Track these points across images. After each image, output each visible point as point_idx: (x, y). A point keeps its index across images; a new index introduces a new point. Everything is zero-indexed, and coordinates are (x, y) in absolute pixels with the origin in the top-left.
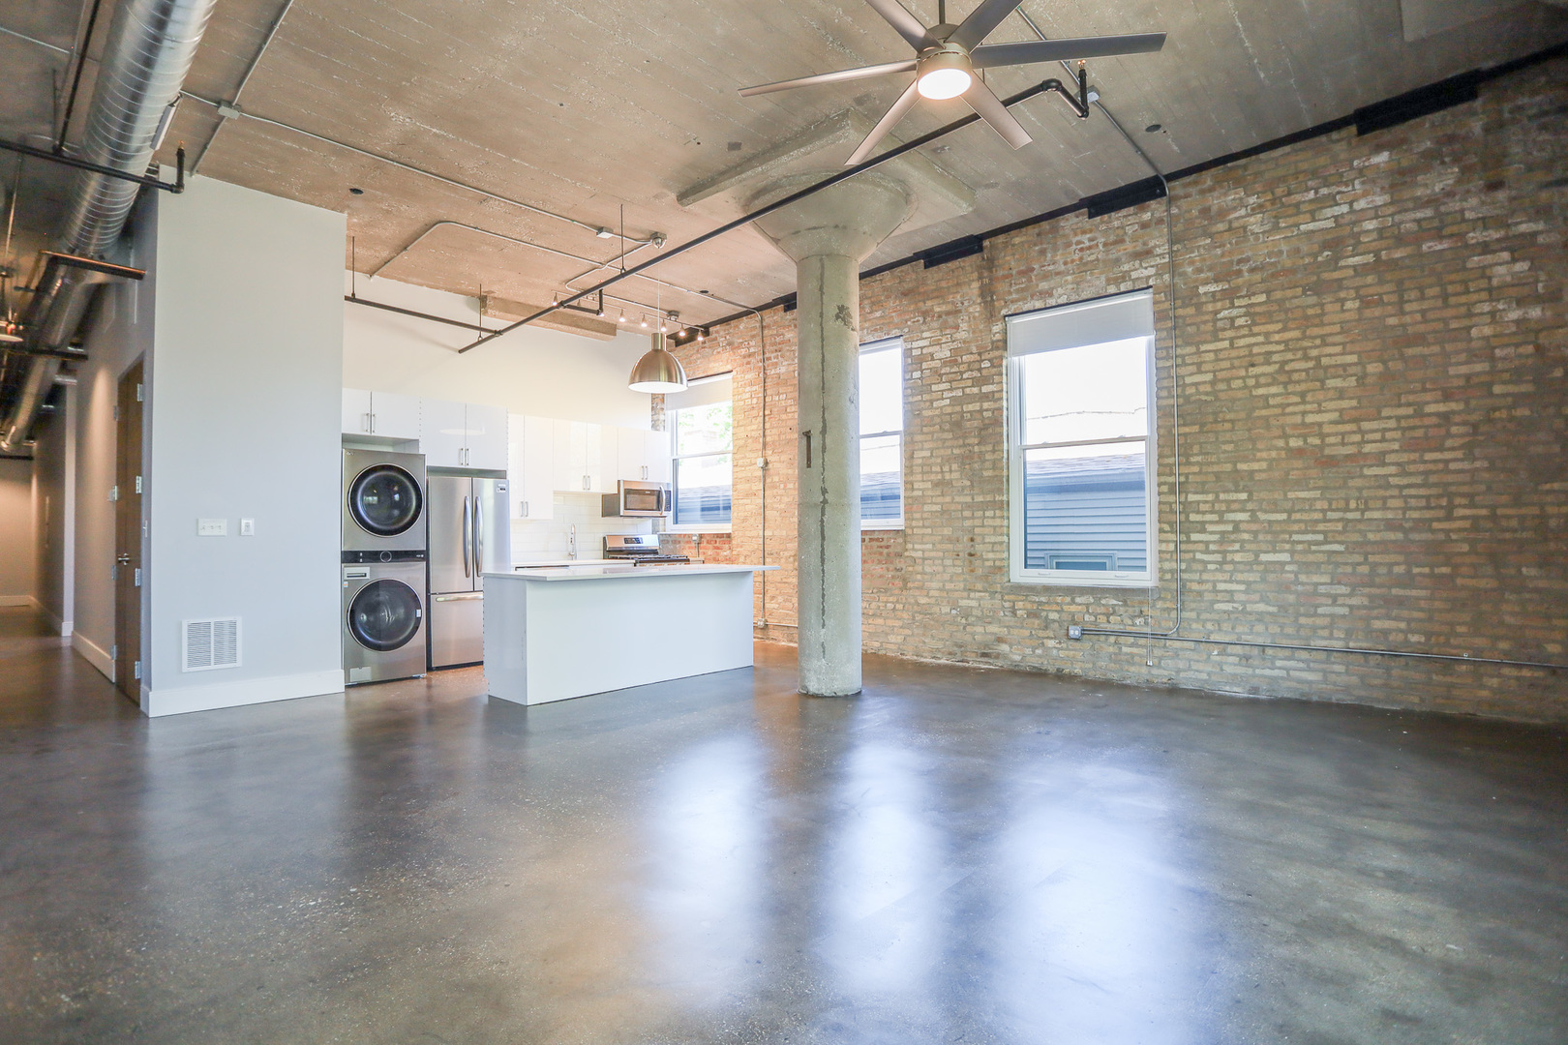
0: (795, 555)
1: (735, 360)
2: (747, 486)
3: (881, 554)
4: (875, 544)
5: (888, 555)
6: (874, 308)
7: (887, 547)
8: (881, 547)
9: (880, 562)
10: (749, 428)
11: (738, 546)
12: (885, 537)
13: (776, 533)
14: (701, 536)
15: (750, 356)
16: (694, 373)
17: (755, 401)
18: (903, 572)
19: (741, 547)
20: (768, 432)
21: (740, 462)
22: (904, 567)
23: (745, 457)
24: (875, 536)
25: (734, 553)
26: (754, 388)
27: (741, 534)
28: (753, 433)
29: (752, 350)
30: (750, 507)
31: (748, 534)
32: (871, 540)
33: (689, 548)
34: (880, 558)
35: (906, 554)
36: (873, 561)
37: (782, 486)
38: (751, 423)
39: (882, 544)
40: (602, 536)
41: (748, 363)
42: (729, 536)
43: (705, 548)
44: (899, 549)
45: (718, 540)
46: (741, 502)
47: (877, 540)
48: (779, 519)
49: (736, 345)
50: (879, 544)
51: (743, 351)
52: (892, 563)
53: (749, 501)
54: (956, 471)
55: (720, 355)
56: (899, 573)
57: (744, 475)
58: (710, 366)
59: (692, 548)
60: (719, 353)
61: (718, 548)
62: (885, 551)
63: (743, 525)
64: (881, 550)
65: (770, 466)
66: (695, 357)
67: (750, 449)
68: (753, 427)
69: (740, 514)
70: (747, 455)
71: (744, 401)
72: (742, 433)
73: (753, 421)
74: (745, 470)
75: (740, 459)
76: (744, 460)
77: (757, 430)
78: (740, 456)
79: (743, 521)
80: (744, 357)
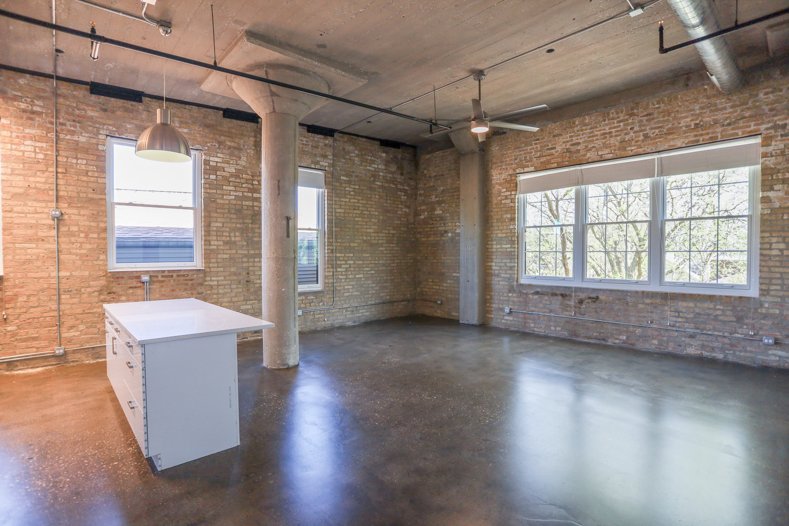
0: (100, 290)
1: (7, 109)
2: (30, 232)
3: (187, 284)
4: (182, 278)
5: (192, 285)
6: (182, 125)
7: (191, 280)
8: (186, 280)
9: (186, 290)
10: (31, 179)
11: (14, 286)
12: (190, 273)
13: (74, 273)
15: (33, 112)
17: (40, 156)
18: (204, 294)
19: (22, 287)
20: (61, 188)
21: (17, 209)
22: (204, 291)
23: (26, 205)
24: (182, 273)
26: (39, 144)
27: (19, 275)
28: (39, 185)
29: (38, 109)
30: (37, 251)
31: (31, 275)
32: (178, 276)
34: (185, 287)
35: (206, 283)
36: (180, 290)
37: (82, 235)
38: (35, 175)
39: (187, 278)
41: (31, 119)
44: (200, 281)
46: (17, 245)
47: (184, 276)
48: (79, 263)
49: (9, 95)
50: (184, 278)
51: (22, 106)
52: (195, 289)
53: (34, 246)
54: (238, 236)
56: (200, 295)
62: (190, 282)
63: (24, 267)
64: (186, 282)
65: (66, 217)
67: (33, 198)
68: (38, 179)
69: (17, 257)
70: (30, 203)
71: (23, 152)
72: (19, 181)
73: (38, 173)
74: (26, 217)
75: (16, 205)
76: (24, 208)
77: (45, 183)
78: (17, 202)
79: (24, 263)
80: (24, 111)
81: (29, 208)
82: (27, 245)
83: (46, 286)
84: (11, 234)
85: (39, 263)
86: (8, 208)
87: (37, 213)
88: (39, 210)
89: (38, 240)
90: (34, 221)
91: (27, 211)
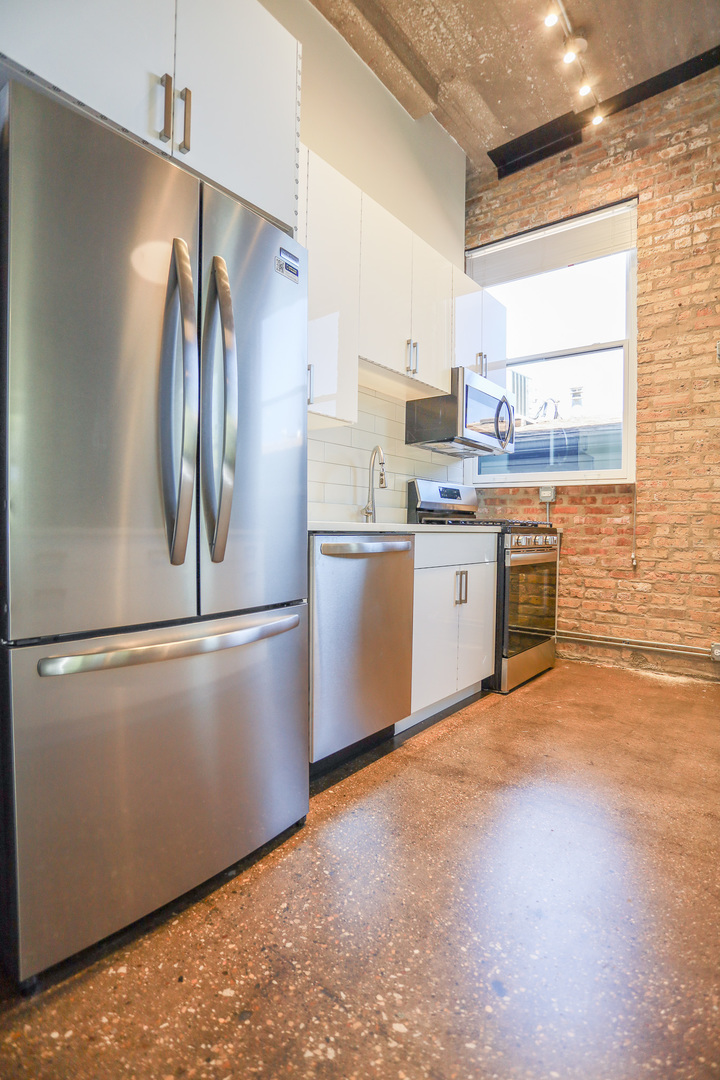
1: (648, 173)
2: (680, 397)
10: (685, 290)
11: (651, 506)
14: (558, 491)
15: (690, 156)
16: (541, 215)
17: (702, 238)
19: (663, 508)
21: (660, 355)
23: (675, 344)
25: (641, 519)
26: (699, 216)
27: (660, 486)
28: (700, 297)
29: (699, 143)
30: (689, 434)
31: (679, 484)
33: (527, 511)
38: (692, 280)
40: (406, 479)
41: (686, 170)
42: (628, 490)
43: (564, 511)
45: (599, 497)
46: (659, 426)
49: (652, 143)
51: (672, 152)
53: (685, 424)
55: (606, 173)
57: (671, 378)
58: (582, 195)
59: (533, 511)
60: (603, 168)
61: (599, 511)
63: (668, 468)
66: (543, 187)
67: (687, 328)
68: (697, 287)
69: (658, 449)
70: (681, 340)
71: (672, 242)
72: (664, 301)
73: (697, 275)
74: (674, 368)
75: (659, 349)
76: (672, 351)
77: (708, 290)
78: (660, 343)
79: (668, 461)
80: (674, 161)
81: (681, 350)
82: (675, 424)
83: (704, 507)
84: (650, 404)
85: (694, 460)
86: (646, 358)
87: (693, 356)
88: (697, 349)
89: (693, 411)
90: (687, 375)
91: (676, 356)
